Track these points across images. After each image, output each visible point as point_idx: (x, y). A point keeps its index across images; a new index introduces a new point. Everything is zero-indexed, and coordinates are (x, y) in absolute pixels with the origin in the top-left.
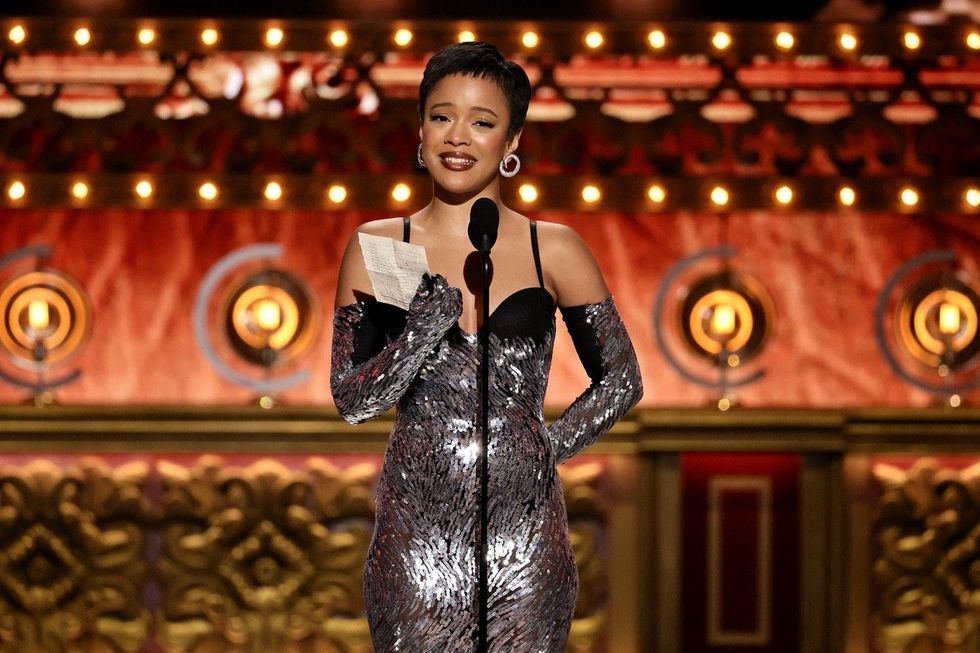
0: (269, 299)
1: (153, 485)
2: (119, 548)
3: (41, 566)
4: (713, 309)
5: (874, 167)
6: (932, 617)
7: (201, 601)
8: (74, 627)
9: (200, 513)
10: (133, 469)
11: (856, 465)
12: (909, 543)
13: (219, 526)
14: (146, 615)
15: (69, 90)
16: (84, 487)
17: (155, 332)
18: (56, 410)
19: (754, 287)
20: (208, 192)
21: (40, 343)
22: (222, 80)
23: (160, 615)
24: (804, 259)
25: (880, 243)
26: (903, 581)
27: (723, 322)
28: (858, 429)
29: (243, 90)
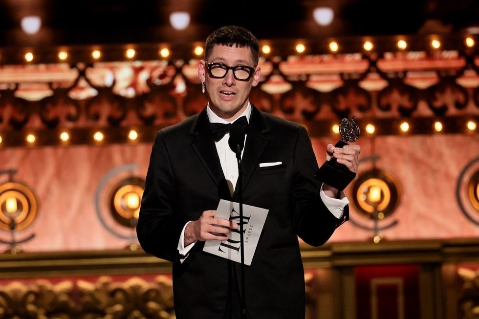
0: (133, 192)
1: (75, 293)
4: (369, 189)
5: (452, 110)
9: (101, 307)
10: (65, 285)
11: (449, 269)
12: (478, 310)
13: (111, 314)
15: (22, 87)
16: (39, 295)
17: (73, 212)
18: (21, 256)
19: (390, 176)
21: (13, 221)
22: (103, 78)
25: (455, 151)
28: (448, 250)
29: (114, 83)
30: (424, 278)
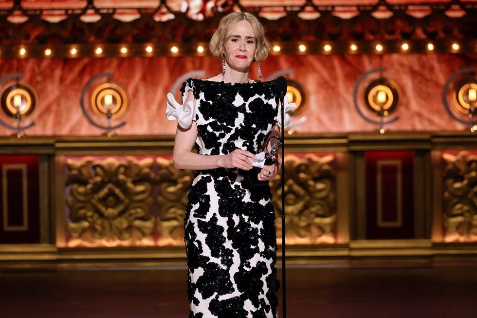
1: (155, 167)
2: (142, 192)
3: (111, 200)
4: (377, 92)
5: (442, 35)
6: (467, 214)
7: (175, 213)
8: (125, 224)
9: (174, 178)
10: (148, 161)
11: (436, 154)
12: (458, 185)
13: (181, 183)
14: (153, 219)
15: (118, 11)
16: (128, 168)
17: (154, 107)
18: (116, 138)
19: (394, 84)
20: (175, 50)
21: (109, 111)
22: (180, 6)
23: (159, 219)
24: (413, 73)
25: (443, 66)
26: (455, 200)
27: (381, 98)
28: (436, 140)
29: (188, 9)
30: (417, 161)
